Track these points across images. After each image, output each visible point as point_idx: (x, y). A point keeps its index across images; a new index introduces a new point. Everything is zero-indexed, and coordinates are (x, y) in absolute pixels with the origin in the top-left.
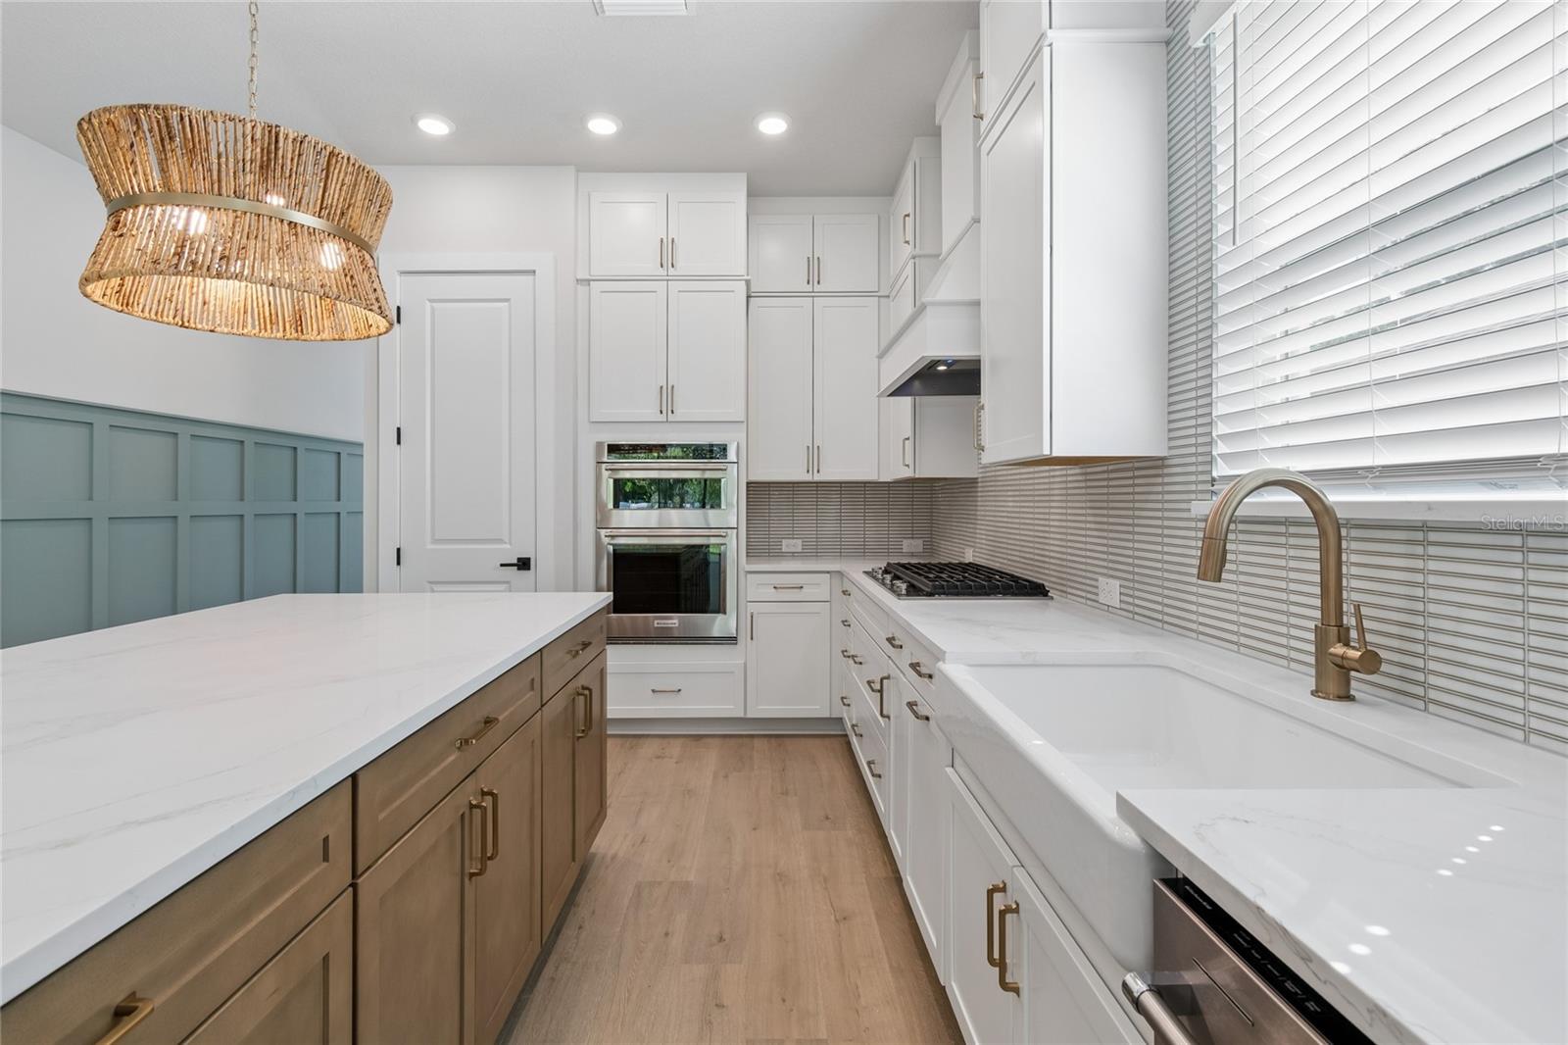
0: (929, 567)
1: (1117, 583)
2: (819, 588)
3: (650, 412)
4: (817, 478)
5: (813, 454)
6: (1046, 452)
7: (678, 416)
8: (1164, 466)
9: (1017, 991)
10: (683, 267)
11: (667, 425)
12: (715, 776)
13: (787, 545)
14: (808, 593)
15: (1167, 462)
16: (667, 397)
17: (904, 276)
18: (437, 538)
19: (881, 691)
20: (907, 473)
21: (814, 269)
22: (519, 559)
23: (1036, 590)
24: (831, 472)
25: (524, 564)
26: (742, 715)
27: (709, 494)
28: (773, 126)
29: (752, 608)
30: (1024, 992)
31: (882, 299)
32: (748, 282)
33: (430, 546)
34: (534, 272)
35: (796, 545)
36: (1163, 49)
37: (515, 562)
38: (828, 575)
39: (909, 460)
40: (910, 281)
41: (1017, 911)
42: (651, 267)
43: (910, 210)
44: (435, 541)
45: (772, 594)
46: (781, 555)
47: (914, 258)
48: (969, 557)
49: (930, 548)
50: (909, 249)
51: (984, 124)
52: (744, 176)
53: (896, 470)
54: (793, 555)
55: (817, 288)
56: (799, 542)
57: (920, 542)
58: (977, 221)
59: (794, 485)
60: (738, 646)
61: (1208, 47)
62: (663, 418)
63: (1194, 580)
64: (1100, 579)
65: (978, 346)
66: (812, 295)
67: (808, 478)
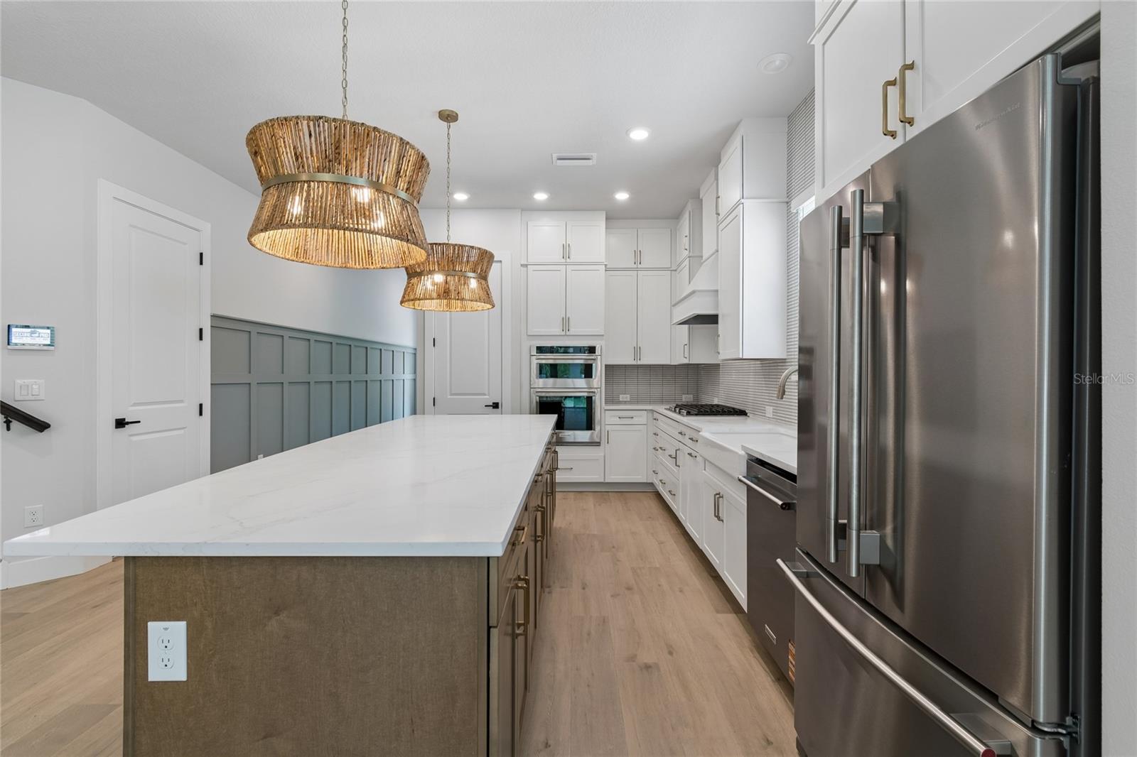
0: (696, 406)
1: (771, 408)
2: (641, 418)
3: (558, 331)
4: (639, 363)
5: (637, 351)
6: (741, 357)
7: (572, 333)
8: (785, 362)
9: (723, 521)
10: (574, 258)
11: (566, 337)
12: (595, 505)
13: (622, 398)
14: (635, 420)
15: (787, 361)
16: (566, 322)
17: (683, 265)
18: (453, 392)
19: (675, 458)
20: (686, 361)
21: (638, 255)
22: (494, 403)
23: (742, 413)
24: (647, 360)
25: (496, 406)
26: (602, 481)
27: (587, 371)
28: (622, 196)
29: (608, 428)
30: (724, 521)
31: (673, 272)
32: (606, 265)
33: (449, 397)
34: (501, 261)
35: (626, 397)
36: (785, 205)
37: (491, 404)
38: (646, 412)
39: (687, 355)
40: (688, 266)
41: (722, 497)
42: (559, 258)
43: (687, 234)
44: (451, 394)
45: (618, 421)
46: (619, 403)
47: (689, 257)
48: (716, 402)
49: (697, 397)
50: (687, 252)
51: (720, 218)
52: (604, 213)
53: (680, 360)
54: (625, 403)
55: (639, 266)
56: (628, 396)
57: (692, 396)
58: (717, 251)
59: (625, 366)
60: (601, 447)
61: (797, 212)
62: (563, 333)
63: (775, 398)
64: (767, 407)
65: (717, 310)
66: (637, 270)
67: (634, 363)
